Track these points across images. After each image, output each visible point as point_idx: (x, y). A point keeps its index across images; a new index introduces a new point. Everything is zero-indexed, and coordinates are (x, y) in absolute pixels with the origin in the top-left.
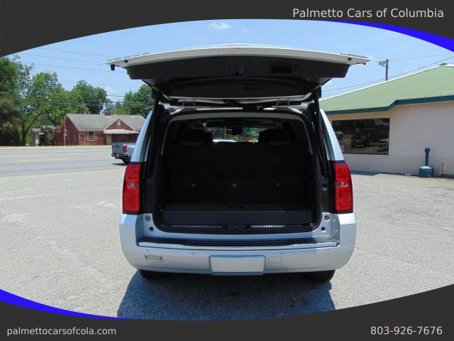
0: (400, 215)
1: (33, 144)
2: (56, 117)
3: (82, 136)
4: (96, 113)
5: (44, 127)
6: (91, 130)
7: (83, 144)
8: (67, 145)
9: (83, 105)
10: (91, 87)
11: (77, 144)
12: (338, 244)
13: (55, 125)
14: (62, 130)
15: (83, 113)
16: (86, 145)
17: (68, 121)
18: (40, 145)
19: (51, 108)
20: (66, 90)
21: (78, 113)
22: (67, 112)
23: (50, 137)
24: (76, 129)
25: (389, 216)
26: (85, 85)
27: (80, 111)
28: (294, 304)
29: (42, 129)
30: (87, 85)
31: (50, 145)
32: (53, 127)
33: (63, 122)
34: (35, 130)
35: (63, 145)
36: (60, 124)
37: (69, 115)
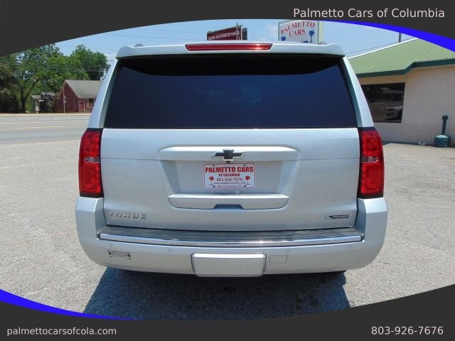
0: (417, 189)
1: (33, 111)
2: (55, 84)
3: (82, 103)
4: (96, 80)
5: (43, 93)
6: (91, 97)
7: (83, 112)
8: (67, 112)
9: (83, 71)
10: (91, 52)
11: (77, 111)
12: (362, 238)
13: (55, 92)
14: (62, 96)
15: (82, 79)
16: (86, 112)
17: (67, 87)
18: (40, 112)
19: (50, 74)
20: (65, 55)
21: (77, 79)
22: (65, 78)
23: (50, 104)
24: (75, 96)
25: (406, 191)
26: (84, 50)
27: (80, 77)
28: (300, 304)
29: (42, 96)
30: (87, 49)
31: (51, 112)
32: (52, 94)
33: (62, 88)
34: (34, 97)
35: (63, 112)
36: (59, 91)
37: (67, 81)
